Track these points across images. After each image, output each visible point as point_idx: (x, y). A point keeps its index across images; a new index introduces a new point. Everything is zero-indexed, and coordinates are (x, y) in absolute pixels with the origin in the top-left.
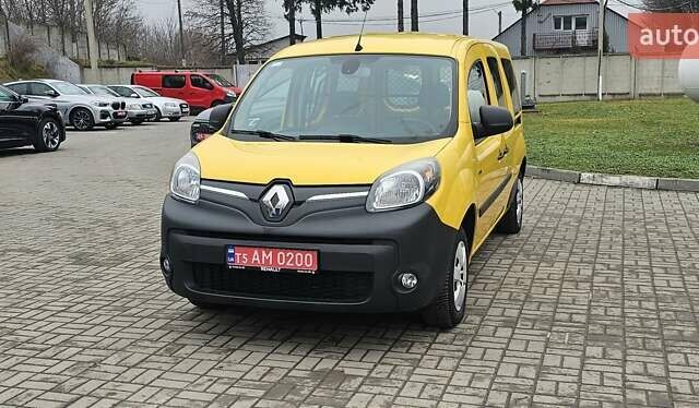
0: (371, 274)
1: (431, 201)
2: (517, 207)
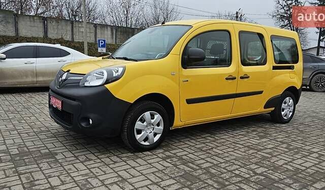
2: (283, 111)
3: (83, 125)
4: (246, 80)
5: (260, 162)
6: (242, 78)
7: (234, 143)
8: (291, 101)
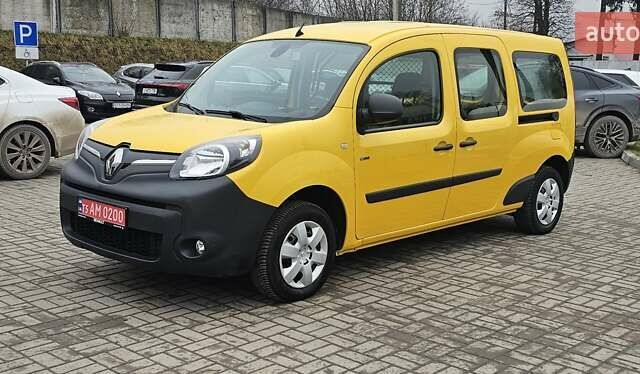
0: (161, 235)
1: (232, 176)
2: (540, 208)
3: (185, 254)
4: (469, 149)
5: (513, 305)
6: (463, 145)
7: (456, 275)
8: (555, 185)
